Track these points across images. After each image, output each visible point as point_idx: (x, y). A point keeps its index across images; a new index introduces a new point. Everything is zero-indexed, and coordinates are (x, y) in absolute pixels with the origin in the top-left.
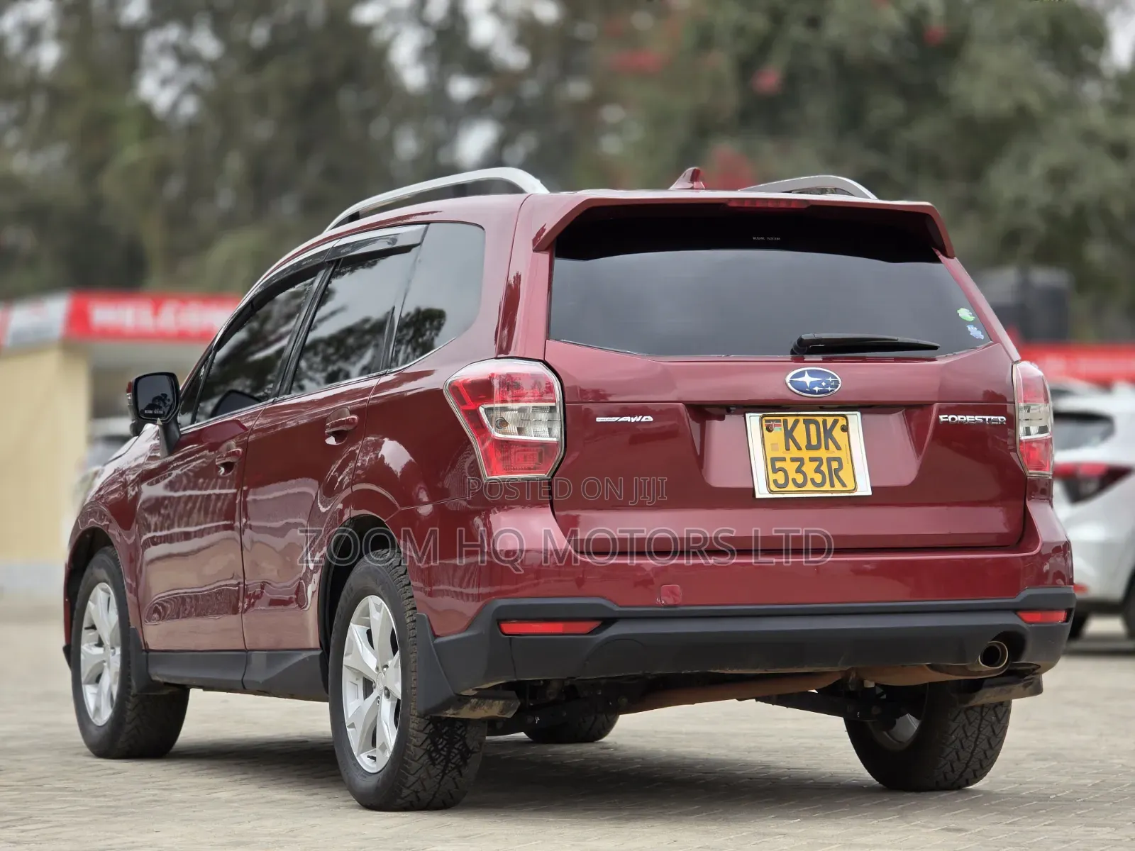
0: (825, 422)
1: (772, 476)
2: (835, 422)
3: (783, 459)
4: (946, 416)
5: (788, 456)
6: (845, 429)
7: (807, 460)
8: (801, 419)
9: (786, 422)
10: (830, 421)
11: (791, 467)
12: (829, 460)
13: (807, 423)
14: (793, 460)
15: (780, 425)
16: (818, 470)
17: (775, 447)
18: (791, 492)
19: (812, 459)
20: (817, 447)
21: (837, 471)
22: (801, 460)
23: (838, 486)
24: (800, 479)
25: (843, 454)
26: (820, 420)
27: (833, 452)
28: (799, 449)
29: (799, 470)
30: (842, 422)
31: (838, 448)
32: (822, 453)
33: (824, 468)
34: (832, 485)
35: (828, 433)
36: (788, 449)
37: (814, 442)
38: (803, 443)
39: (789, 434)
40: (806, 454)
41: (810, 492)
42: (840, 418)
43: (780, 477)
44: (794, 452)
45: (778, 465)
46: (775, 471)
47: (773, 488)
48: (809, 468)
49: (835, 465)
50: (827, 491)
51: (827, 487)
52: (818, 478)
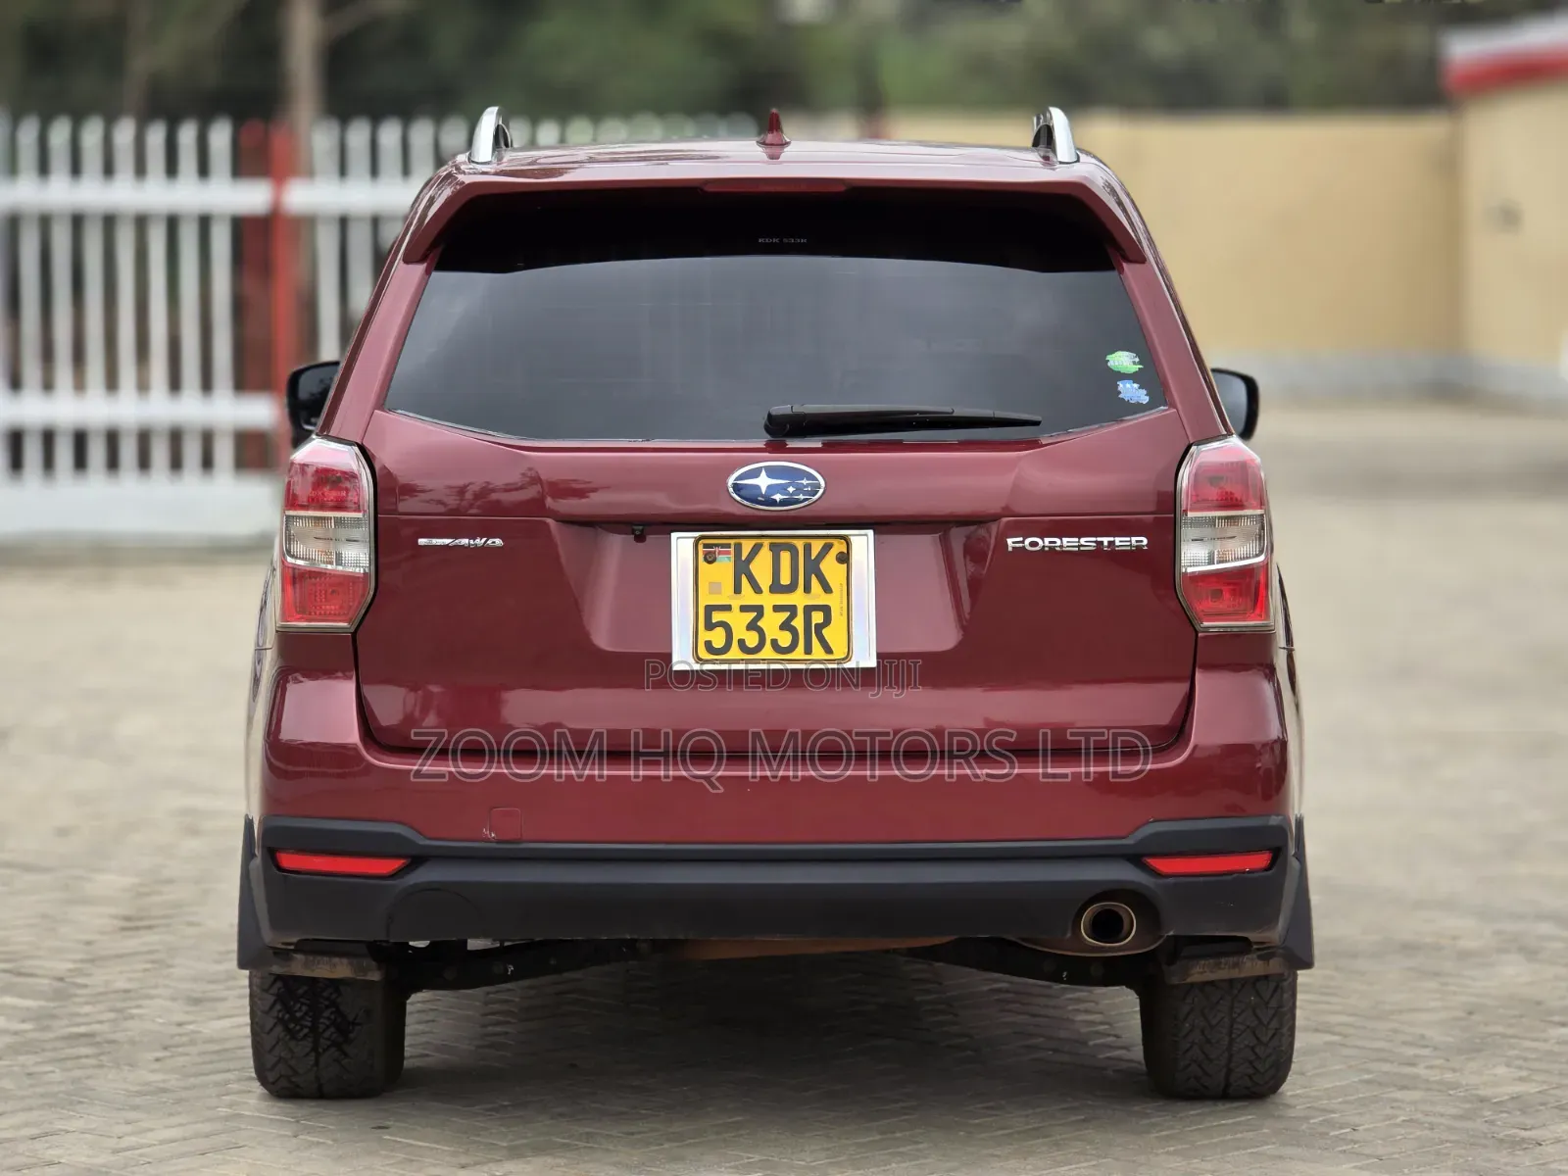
0: (808, 548)
1: (705, 635)
2: (827, 548)
3: (727, 608)
4: (1021, 539)
5: (736, 603)
6: (844, 558)
7: (768, 611)
8: (766, 543)
9: (738, 548)
10: (817, 546)
11: (739, 621)
12: (809, 610)
13: (776, 550)
14: (744, 609)
15: (728, 553)
16: (786, 626)
17: (715, 588)
18: (735, 660)
19: (777, 609)
20: (791, 588)
21: (819, 627)
22: (759, 610)
23: (818, 651)
24: (752, 640)
25: (834, 600)
26: (800, 544)
27: (818, 596)
28: (757, 590)
29: (752, 626)
30: (839, 547)
31: (827, 589)
32: (798, 599)
33: (798, 623)
34: (808, 650)
35: (813, 568)
36: (738, 590)
37: (785, 580)
38: (765, 581)
39: (742, 569)
40: (768, 600)
41: (767, 659)
42: (835, 542)
43: (718, 638)
44: (749, 597)
45: (717, 617)
46: (710, 626)
47: (703, 654)
48: (771, 623)
49: (817, 618)
50: (799, 660)
51: (799, 653)
52: (785, 639)
